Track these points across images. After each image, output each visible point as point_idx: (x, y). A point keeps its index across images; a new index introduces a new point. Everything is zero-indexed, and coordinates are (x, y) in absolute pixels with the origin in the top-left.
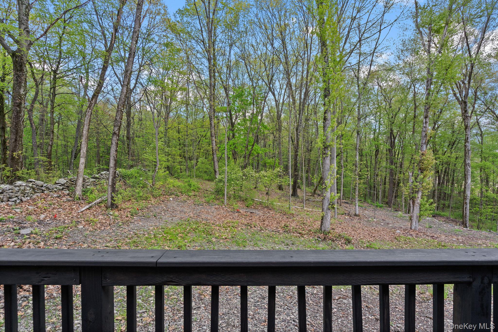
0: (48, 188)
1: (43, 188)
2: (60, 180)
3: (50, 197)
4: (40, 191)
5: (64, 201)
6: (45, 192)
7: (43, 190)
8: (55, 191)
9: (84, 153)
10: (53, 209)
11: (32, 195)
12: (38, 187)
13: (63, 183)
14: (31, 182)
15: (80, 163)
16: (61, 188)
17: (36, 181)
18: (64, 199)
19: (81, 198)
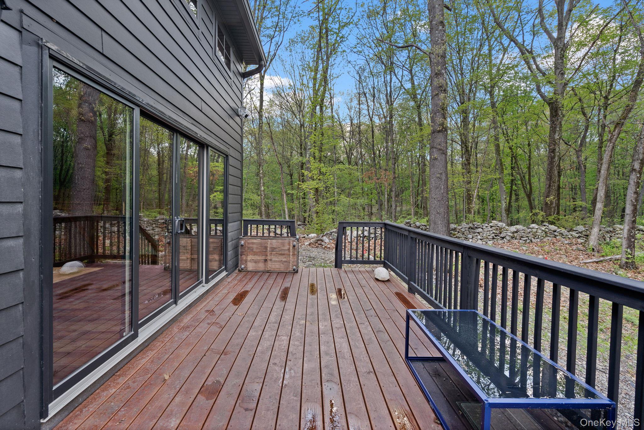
0: (562, 234)
1: (556, 233)
2: (578, 227)
3: (560, 242)
4: (552, 236)
5: (572, 249)
6: (557, 237)
7: (555, 235)
8: (568, 238)
9: (601, 197)
10: (556, 254)
11: (542, 238)
12: (550, 231)
13: (580, 231)
14: (545, 226)
15: (596, 208)
16: (577, 235)
17: (550, 225)
18: (574, 247)
19: (595, 249)
